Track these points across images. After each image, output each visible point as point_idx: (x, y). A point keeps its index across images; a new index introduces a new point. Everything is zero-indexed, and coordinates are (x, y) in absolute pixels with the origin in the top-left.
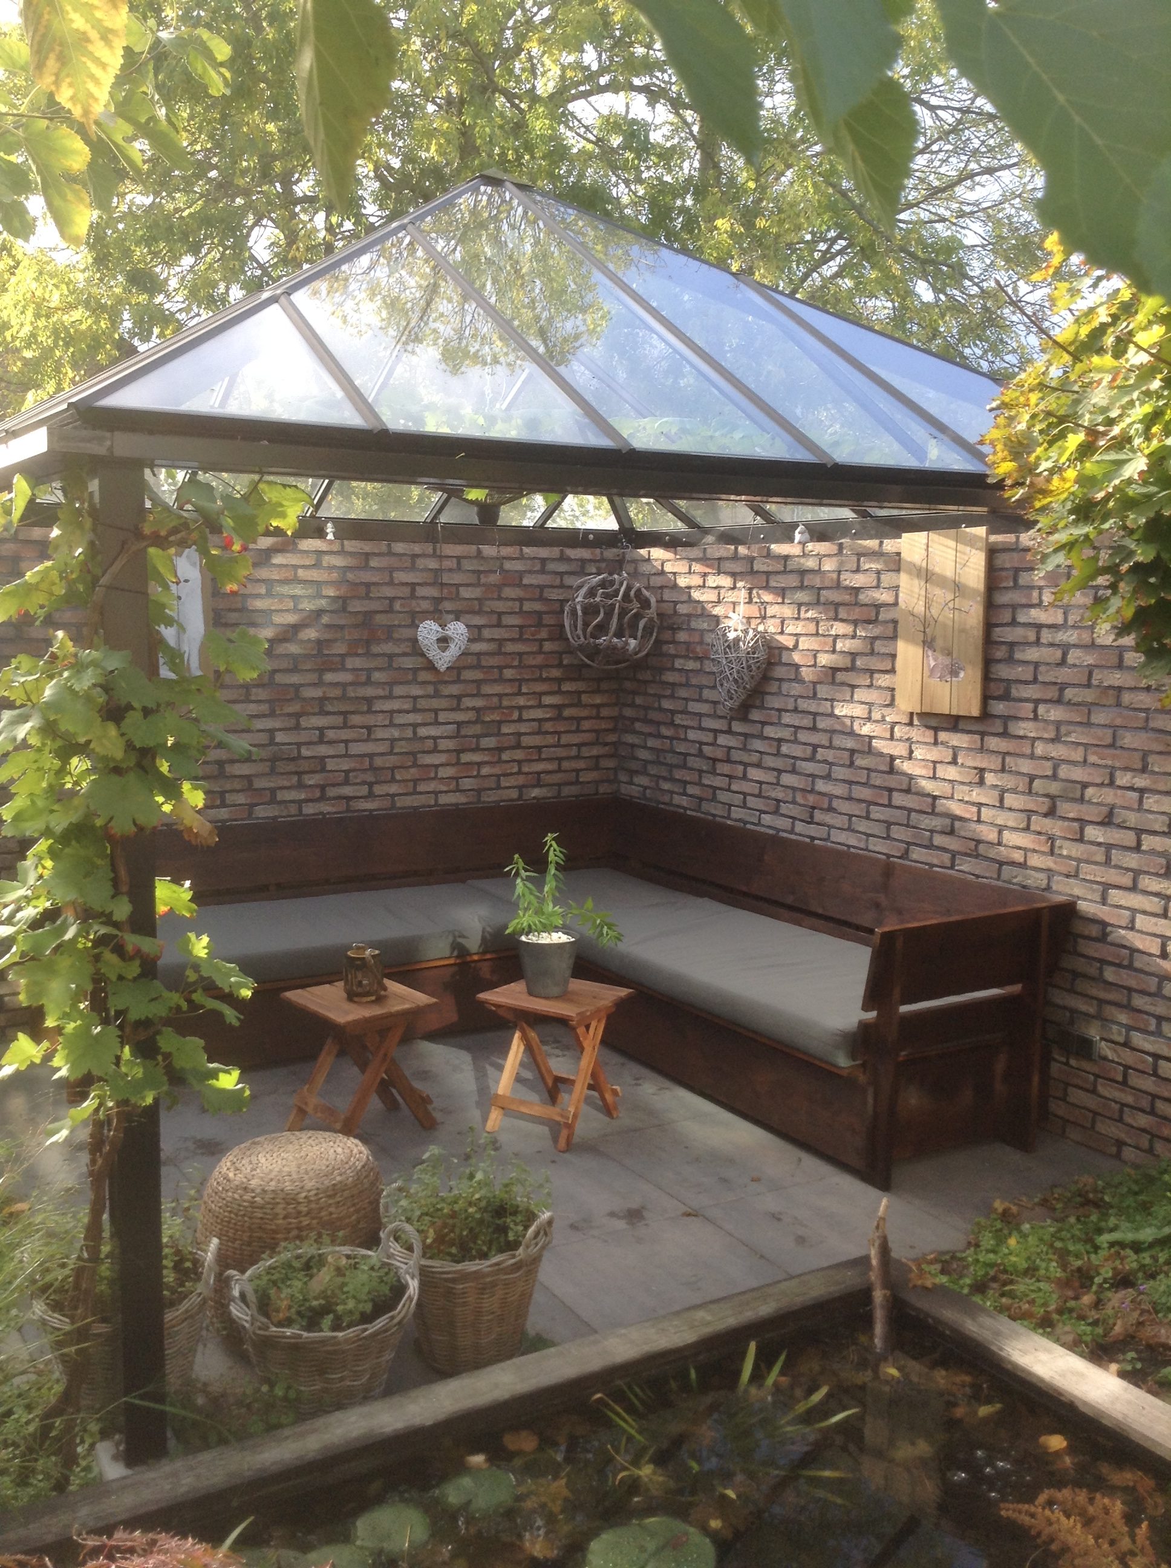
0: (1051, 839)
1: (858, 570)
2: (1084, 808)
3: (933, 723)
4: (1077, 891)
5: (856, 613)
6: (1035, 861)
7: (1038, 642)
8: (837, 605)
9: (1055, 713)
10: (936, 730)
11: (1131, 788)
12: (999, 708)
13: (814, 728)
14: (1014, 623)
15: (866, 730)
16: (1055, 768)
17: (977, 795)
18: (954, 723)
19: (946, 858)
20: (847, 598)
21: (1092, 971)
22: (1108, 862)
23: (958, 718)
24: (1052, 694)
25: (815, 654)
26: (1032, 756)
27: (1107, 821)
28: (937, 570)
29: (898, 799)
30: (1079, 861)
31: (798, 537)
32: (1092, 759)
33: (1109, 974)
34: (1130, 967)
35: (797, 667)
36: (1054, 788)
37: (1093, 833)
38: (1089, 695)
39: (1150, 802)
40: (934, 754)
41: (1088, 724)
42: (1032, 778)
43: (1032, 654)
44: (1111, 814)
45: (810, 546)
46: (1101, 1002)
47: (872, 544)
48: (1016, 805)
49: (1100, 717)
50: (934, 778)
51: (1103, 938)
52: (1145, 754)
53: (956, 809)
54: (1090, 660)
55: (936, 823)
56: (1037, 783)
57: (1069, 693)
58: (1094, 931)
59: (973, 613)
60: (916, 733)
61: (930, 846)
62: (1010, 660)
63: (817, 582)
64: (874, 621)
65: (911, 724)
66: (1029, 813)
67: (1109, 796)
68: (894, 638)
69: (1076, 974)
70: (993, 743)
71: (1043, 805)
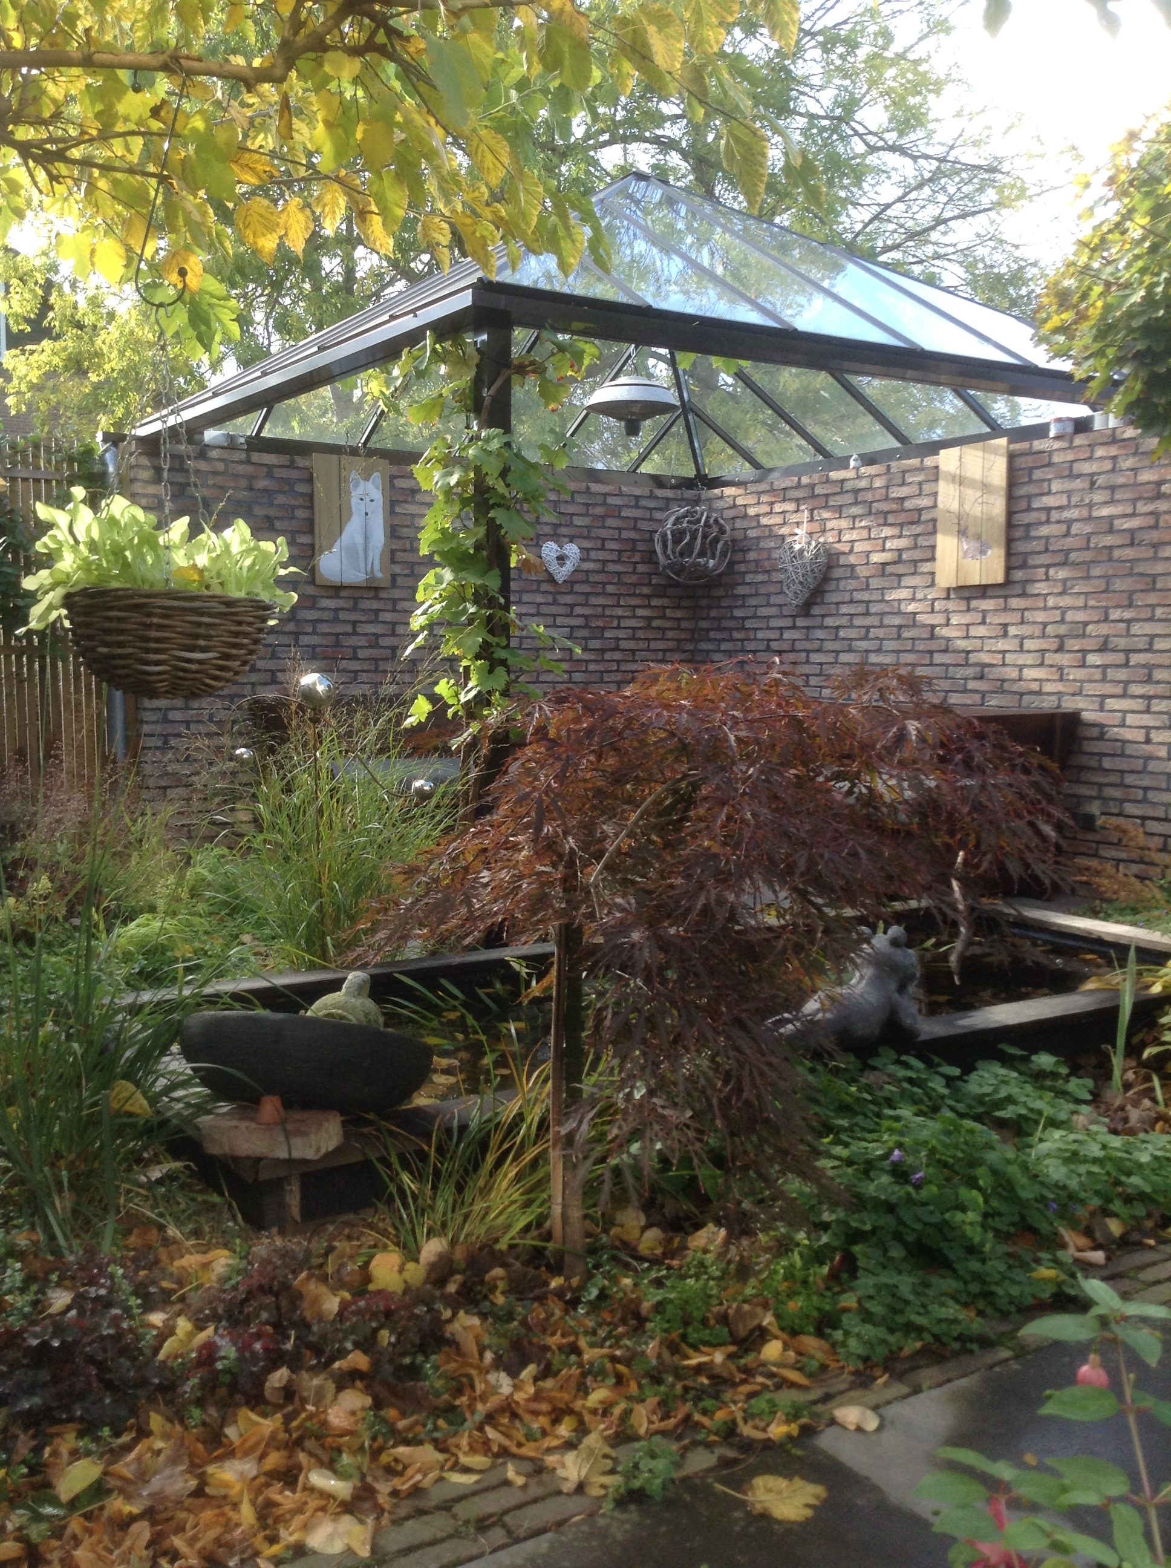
0: (1061, 669)
1: (903, 484)
2: (1085, 641)
3: (966, 594)
4: (1081, 705)
5: (902, 518)
6: (1048, 688)
7: (1048, 522)
8: (886, 513)
9: (1062, 574)
10: (968, 599)
11: (1121, 621)
12: (1019, 575)
13: (867, 614)
14: (1029, 509)
15: (911, 608)
16: (1063, 614)
17: (1002, 645)
18: (983, 591)
19: (977, 698)
20: (894, 506)
21: (1094, 763)
22: (1104, 680)
23: (986, 587)
24: (1059, 558)
25: (868, 554)
26: (1045, 608)
27: (1103, 649)
28: (969, 474)
29: (938, 658)
30: (1082, 681)
31: (852, 463)
32: (1091, 603)
33: (1107, 763)
34: (1122, 755)
35: (852, 567)
36: (1062, 629)
37: (1093, 659)
38: (1088, 556)
39: (1136, 629)
40: (966, 619)
41: (1088, 577)
42: (1045, 625)
43: (1044, 531)
44: (1106, 643)
45: (863, 470)
46: (1101, 785)
47: (914, 462)
48: (1033, 647)
49: (1096, 571)
50: (967, 637)
51: (1101, 737)
52: (1131, 593)
53: (985, 658)
54: (1088, 529)
55: (969, 672)
56: (1049, 628)
57: (1073, 556)
58: (1095, 732)
59: (998, 506)
60: (951, 605)
61: (965, 691)
62: (1027, 538)
63: (869, 497)
64: (917, 522)
65: (948, 598)
66: (1043, 651)
67: (1104, 629)
68: (934, 532)
69: (1081, 768)
70: (1014, 603)
71: (1053, 644)
